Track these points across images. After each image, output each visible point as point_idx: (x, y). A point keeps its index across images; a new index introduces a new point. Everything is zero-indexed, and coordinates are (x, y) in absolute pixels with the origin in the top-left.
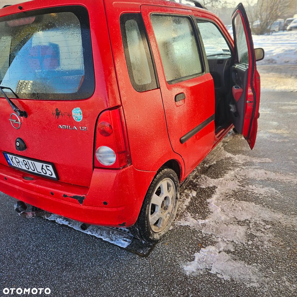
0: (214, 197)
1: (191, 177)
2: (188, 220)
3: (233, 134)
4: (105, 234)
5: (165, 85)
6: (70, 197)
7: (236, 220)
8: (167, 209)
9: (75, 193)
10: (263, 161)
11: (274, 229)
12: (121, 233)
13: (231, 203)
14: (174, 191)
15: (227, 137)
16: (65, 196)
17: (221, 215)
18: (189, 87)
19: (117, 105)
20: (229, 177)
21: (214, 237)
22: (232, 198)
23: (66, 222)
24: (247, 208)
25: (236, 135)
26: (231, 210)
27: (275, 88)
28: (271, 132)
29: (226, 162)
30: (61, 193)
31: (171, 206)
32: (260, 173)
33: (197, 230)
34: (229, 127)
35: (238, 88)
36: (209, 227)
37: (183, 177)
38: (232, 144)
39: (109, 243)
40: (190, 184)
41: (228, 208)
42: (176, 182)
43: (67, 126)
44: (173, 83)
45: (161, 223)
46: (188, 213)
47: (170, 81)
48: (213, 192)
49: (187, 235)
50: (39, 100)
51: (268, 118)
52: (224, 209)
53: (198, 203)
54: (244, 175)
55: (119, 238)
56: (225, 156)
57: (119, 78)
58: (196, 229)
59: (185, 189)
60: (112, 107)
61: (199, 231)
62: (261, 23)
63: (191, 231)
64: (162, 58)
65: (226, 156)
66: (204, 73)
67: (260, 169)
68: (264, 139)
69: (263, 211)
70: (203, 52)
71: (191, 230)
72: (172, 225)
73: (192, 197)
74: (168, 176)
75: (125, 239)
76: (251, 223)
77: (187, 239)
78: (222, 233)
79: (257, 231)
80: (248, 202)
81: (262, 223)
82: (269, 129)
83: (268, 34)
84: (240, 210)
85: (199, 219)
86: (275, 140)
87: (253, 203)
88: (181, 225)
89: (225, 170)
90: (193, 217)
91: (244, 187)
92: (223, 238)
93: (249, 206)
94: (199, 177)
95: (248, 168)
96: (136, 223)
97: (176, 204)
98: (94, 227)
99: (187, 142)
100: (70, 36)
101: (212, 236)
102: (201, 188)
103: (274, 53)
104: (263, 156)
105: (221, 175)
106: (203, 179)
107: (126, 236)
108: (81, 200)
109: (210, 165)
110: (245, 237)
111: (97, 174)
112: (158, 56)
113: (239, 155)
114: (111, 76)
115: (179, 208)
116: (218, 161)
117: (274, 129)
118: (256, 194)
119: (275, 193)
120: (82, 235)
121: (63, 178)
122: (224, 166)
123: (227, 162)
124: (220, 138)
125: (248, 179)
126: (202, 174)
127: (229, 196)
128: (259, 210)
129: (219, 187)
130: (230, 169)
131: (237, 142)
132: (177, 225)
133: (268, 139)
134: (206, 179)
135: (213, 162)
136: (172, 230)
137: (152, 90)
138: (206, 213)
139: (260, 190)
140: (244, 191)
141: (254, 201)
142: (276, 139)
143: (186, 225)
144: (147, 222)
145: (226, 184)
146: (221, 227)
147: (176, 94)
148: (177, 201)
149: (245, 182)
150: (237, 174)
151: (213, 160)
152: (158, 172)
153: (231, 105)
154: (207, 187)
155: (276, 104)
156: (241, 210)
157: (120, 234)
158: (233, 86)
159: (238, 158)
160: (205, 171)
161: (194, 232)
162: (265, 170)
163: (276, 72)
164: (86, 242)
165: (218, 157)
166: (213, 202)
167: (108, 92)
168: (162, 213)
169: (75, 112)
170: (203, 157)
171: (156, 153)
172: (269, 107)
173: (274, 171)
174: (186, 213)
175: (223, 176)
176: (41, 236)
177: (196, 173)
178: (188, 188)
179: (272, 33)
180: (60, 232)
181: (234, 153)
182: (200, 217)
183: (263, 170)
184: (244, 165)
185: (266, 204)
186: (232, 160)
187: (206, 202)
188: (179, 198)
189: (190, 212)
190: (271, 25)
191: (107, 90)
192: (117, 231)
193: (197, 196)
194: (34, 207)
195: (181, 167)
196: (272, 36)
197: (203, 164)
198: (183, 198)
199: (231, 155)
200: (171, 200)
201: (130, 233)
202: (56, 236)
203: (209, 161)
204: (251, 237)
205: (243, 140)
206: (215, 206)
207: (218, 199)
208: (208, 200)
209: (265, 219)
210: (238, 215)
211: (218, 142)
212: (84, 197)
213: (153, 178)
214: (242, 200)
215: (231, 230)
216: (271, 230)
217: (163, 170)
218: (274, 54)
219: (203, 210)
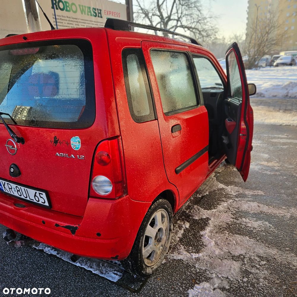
0: (208, 229)
1: (184, 207)
2: (181, 253)
3: (225, 165)
4: (95, 266)
5: (162, 116)
6: (62, 226)
7: (230, 255)
8: (160, 241)
9: (68, 223)
10: (255, 194)
11: (269, 265)
12: (112, 266)
13: (225, 236)
14: (168, 222)
15: (219, 167)
16: (57, 225)
17: (215, 249)
18: (186, 119)
19: (116, 135)
20: (222, 209)
21: (208, 273)
22: (226, 232)
23: (55, 252)
24: (241, 243)
25: (228, 165)
26: (225, 244)
27: (265, 121)
28: (262, 164)
29: (218, 193)
30: (54, 223)
31: (164, 238)
32: (253, 206)
33: (191, 265)
34: (222, 158)
35: (231, 121)
36: (203, 261)
37: (177, 208)
38: (224, 175)
39: (99, 276)
40: (183, 215)
41: (222, 242)
42: (170, 213)
43: (65, 154)
44: (170, 114)
45: (153, 256)
46: (182, 246)
47: (167, 113)
48: (206, 224)
49: (181, 270)
50: (38, 127)
51: (259, 150)
52: (218, 242)
53: (191, 236)
54: (237, 207)
55: (109, 271)
56: (217, 186)
57: (119, 109)
58: (189, 264)
59: (178, 220)
60: (111, 137)
61: (193, 265)
62: (249, 59)
63: (184, 266)
64: (160, 91)
65: (219, 187)
66: (199, 105)
67: (253, 202)
68: (255, 171)
69: (258, 246)
70: (199, 86)
71: (184, 264)
72: (165, 258)
73: (185, 229)
74: (162, 206)
75: (115, 272)
76: (246, 258)
77: (180, 274)
78: (216, 269)
79: (252, 267)
80: (242, 236)
81: (256, 258)
82: (260, 161)
83: (256, 68)
84: (234, 244)
85: (193, 252)
86: (266, 173)
87: (247, 237)
88: (174, 258)
89: (218, 202)
90: (186, 250)
91: (238, 220)
92: (218, 274)
93: (243, 240)
94: (191, 208)
95: (240, 200)
96: (129, 256)
97: (169, 236)
98: (84, 258)
99: (182, 172)
100: (74, 67)
101: (206, 271)
102: (194, 219)
103: (263, 87)
104: (256, 189)
105: (214, 206)
106: (196, 210)
107: (117, 269)
108: (73, 230)
109: (203, 195)
110: (240, 273)
111: (91, 203)
112: (157, 88)
113: (231, 187)
114: (112, 107)
115: (172, 240)
116: (210, 192)
117: (265, 162)
118: (249, 227)
119: (268, 227)
120: (71, 267)
121: (56, 206)
122: (217, 197)
123: (220, 193)
124: (213, 168)
125: (241, 211)
126: (195, 205)
127: (222, 229)
128: (253, 245)
129: (212, 219)
130: (223, 201)
131: (229, 173)
132: (170, 258)
133: (259, 171)
134: (199, 210)
135: (206, 192)
136: (165, 263)
137: (150, 121)
138: (200, 247)
139: (254, 224)
140: (237, 224)
141: (248, 234)
142: (267, 171)
143: (179, 258)
144: (140, 255)
145: (219, 216)
146: (215, 262)
147: (172, 125)
148: (170, 233)
149: (238, 215)
150: (230, 206)
151: (205, 190)
152: (153, 203)
153: (223, 137)
154: (200, 218)
155: (265, 137)
156: (236, 244)
157: (110, 267)
158: (226, 118)
159: (231, 190)
160: (198, 202)
161: (188, 266)
162: (258, 203)
163: (264, 105)
164: (75, 275)
165: (210, 187)
166: (206, 235)
167: (108, 123)
168: (155, 245)
169: (73, 140)
170: (197, 187)
171: (152, 183)
172: (259, 139)
173: (267, 204)
174: (179, 245)
175: (216, 208)
176: (28, 267)
177: (189, 203)
178: (181, 219)
179: (260, 68)
180: (48, 262)
181: (227, 184)
182: (194, 251)
183: (256, 202)
184: (236, 197)
185: (260, 239)
186: (224, 191)
187: (199, 234)
188: (172, 229)
189: (183, 245)
190: (259, 61)
191: (107, 120)
192: (108, 263)
193: (190, 228)
194: (24, 235)
195: (176, 198)
196: (260, 71)
197: (196, 194)
198: (176, 230)
199: (223, 186)
200: (164, 231)
201: (121, 266)
202: (43, 266)
203: (202, 191)
204: (246, 273)
205: (235, 171)
206: (209, 238)
207: (211, 232)
208: (202, 233)
209: (259, 255)
210: (233, 249)
211: (211, 172)
212: (77, 227)
213: (148, 209)
214: (236, 233)
215: (225, 265)
216: (266, 266)
217: (158, 201)
218: (262, 89)
219: (196, 243)
